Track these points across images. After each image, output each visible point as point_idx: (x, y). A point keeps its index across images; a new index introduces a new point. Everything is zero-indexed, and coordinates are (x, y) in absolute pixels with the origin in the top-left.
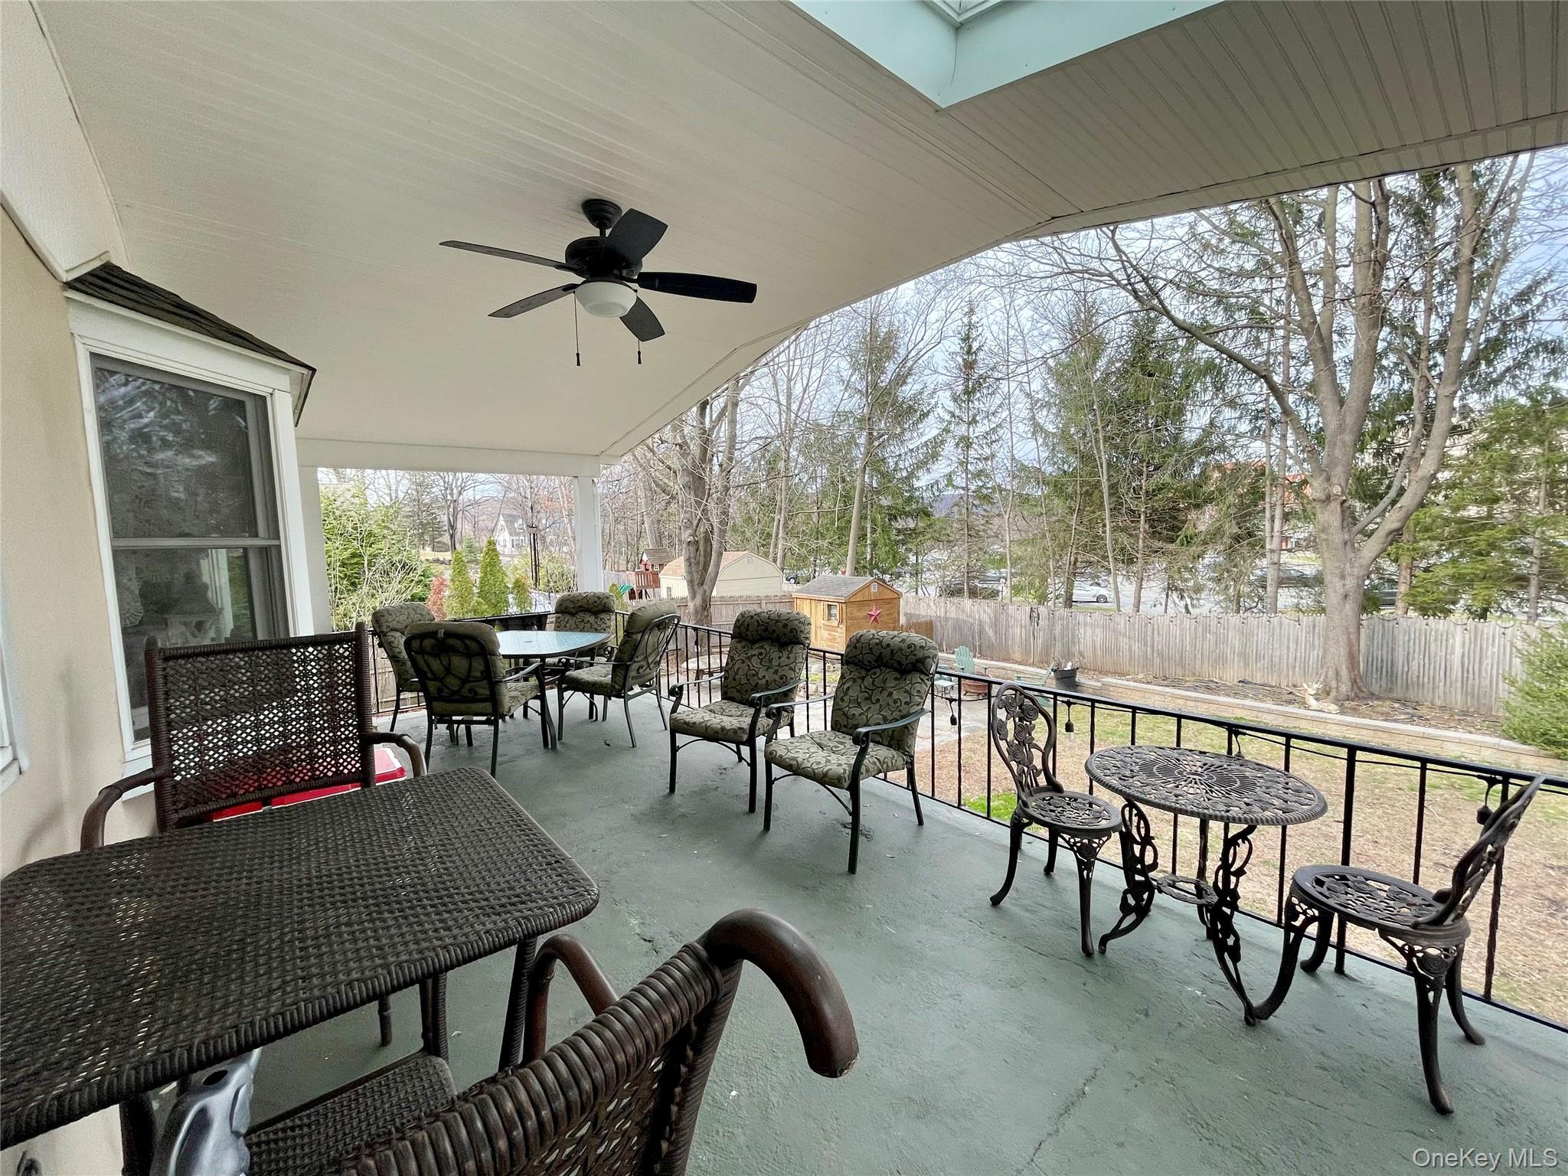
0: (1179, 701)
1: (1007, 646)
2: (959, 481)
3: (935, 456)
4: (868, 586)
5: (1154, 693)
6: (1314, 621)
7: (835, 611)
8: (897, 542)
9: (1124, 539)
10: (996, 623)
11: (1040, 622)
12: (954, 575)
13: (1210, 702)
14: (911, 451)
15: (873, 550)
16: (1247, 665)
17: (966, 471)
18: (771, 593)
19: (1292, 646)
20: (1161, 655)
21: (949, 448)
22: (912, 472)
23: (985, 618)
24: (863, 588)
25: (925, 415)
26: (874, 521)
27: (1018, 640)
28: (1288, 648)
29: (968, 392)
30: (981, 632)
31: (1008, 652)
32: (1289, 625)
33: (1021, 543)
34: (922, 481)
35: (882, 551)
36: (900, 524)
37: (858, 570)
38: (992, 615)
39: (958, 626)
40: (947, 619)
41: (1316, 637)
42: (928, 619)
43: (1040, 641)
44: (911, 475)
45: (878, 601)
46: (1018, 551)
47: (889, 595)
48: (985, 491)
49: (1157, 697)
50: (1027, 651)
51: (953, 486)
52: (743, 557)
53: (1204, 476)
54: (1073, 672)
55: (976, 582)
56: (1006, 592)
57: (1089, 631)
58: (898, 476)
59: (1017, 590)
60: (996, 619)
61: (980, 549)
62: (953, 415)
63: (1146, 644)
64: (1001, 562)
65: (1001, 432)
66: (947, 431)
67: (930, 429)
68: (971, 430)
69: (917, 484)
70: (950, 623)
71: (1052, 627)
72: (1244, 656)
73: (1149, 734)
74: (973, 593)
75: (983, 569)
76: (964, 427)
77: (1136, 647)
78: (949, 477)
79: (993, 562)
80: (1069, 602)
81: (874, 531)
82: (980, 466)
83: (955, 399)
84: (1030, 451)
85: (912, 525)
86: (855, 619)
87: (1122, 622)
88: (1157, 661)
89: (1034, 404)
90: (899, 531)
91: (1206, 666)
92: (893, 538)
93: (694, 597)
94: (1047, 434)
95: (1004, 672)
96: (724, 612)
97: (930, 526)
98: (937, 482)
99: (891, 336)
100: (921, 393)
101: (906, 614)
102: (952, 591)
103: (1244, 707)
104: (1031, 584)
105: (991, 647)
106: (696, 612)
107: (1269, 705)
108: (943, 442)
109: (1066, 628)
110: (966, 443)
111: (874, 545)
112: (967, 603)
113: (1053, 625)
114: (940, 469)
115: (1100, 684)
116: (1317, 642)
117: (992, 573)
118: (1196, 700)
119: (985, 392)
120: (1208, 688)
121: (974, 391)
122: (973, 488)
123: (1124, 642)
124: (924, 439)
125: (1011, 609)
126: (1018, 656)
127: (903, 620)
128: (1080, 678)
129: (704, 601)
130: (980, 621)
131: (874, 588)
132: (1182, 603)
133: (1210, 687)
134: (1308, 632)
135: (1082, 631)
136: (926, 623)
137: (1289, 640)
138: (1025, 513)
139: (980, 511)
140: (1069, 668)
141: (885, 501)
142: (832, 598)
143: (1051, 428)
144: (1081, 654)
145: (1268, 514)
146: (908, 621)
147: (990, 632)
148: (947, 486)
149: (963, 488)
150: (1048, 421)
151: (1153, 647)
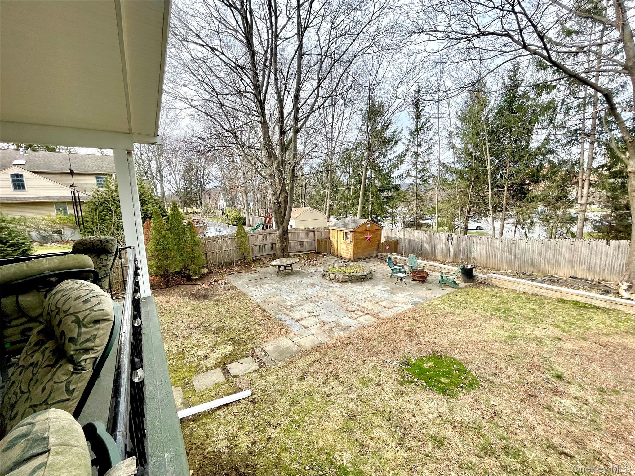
0: (535, 289)
1: (435, 253)
2: (413, 173)
3: (401, 162)
4: (365, 224)
5: (519, 283)
6: (619, 244)
7: (349, 236)
8: (383, 203)
9: (496, 199)
10: (429, 242)
11: (453, 242)
12: (409, 218)
13: (556, 291)
14: (390, 160)
15: (372, 206)
16: (573, 267)
17: (417, 168)
18: (320, 226)
19: (604, 257)
20: (520, 259)
21: (408, 158)
22: (391, 170)
23: (424, 239)
24: (363, 225)
25: (396, 143)
26: (372, 193)
27: (441, 250)
28: (601, 259)
29: (418, 130)
30: (422, 246)
31: (436, 256)
32: (602, 246)
33: (443, 202)
34: (396, 173)
35: (376, 206)
36: (385, 194)
37: (363, 216)
38: (428, 238)
39: (411, 243)
40: (405, 240)
41: (620, 253)
42: (396, 239)
43: (452, 251)
44: (390, 171)
45: (370, 231)
46: (441, 206)
47: (376, 228)
48: (425, 178)
49: (521, 286)
50: (445, 256)
51: (410, 176)
52: (307, 210)
53: (541, 166)
54: (471, 270)
55: (421, 221)
56: (435, 226)
57: (479, 246)
58: (384, 172)
59: (440, 225)
60: (430, 240)
61: (422, 205)
62: (410, 141)
63: (511, 254)
64: (433, 211)
65: (433, 149)
66: (407, 149)
67: (399, 149)
68: (419, 149)
69: (392, 175)
70: (407, 242)
71: (459, 246)
72: (572, 263)
73: (521, 311)
74: (419, 226)
75: (424, 214)
76: (416, 147)
77: (505, 255)
78: (408, 172)
79: (428, 211)
80: (466, 230)
81: (372, 197)
82: (423, 166)
83: (411, 134)
84: (448, 157)
85: (390, 194)
86: (359, 239)
87: (498, 242)
88: (517, 263)
89: (451, 134)
90: (384, 198)
91: (547, 267)
92: (382, 200)
93: (279, 229)
94: (457, 148)
95: (433, 267)
96: (297, 236)
97: (399, 195)
98: (402, 174)
99: (381, 106)
100: (395, 132)
101: (385, 237)
102: (409, 225)
103: (578, 295)
104: (447, 222)
105: (427, 253)
106: (280, 237)
107: (594, 294)
108: (405, 155)
109: (466, 245)
110: (416, 154)
111: (372, 204)
112: (415, 232)
113: (460, 243)
114: (403, 168)
115: (486, 277)
116: (620, 256)
117: (428, 216)
118: (546, 289)
119: (426, 130)
120: (552, 281)
121: (420, 129)
122: (419, 176)
123: (498, 253)
124: (396, 154)
125: (438, 235)
126: (441, 258)
127: (383, 240)
128: (475, 273)
129: (284, 231)
130: (422, 241)
131: (368, 225)
132: (524, 231)
133: (554, 281)
134: (615, 250)
135: (475, 247)
136: (395, 241)
137: (601, 254)
138: (445, 187)
139: (423, 187)
140: (469, 267)
141: (378, 183)
142: (347, 230)
143: (459, 146)
144: (474, 258)
145: (580, 185)
146: (386, 240)
147: (427, 246)
148: (407, 176)
149: (415, 177)
150: (457, 142)
151: (515, 255)
